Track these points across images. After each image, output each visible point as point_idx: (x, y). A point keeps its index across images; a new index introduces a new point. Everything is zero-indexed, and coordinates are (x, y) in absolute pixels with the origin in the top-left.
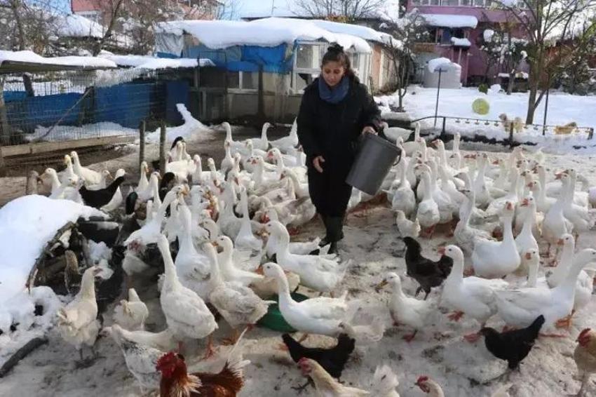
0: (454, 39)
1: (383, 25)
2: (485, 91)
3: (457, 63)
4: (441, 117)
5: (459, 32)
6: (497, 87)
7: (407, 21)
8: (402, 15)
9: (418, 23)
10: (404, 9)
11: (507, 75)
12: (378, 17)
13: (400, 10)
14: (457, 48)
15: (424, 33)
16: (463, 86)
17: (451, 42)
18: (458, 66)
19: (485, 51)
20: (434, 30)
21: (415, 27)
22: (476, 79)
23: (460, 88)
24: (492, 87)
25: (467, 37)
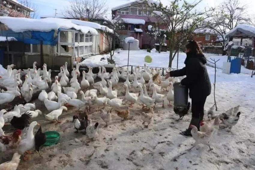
0: (135, 29)
1: (105, 22)
2: (150, 52)
3: (137, 39)
4: (130, 66)
5: (138, 26)
6: (155, 49)
7: (115, 21)
8: (113, 18)
9: (120, 22)
10: (114, 16)
11: (158, 44)
12: (103, 19)
13: (113, 16)
14: (137, 33)
15: (123, 26)
16: (140, 49)
17: (135, 30)
18: (138, 40)
19: (149, 34)
20: (127, 25)
21: (119, 24)
22: (146, 46)
23: (139, 50)
24: (152, 49)
25: (141, 28)
